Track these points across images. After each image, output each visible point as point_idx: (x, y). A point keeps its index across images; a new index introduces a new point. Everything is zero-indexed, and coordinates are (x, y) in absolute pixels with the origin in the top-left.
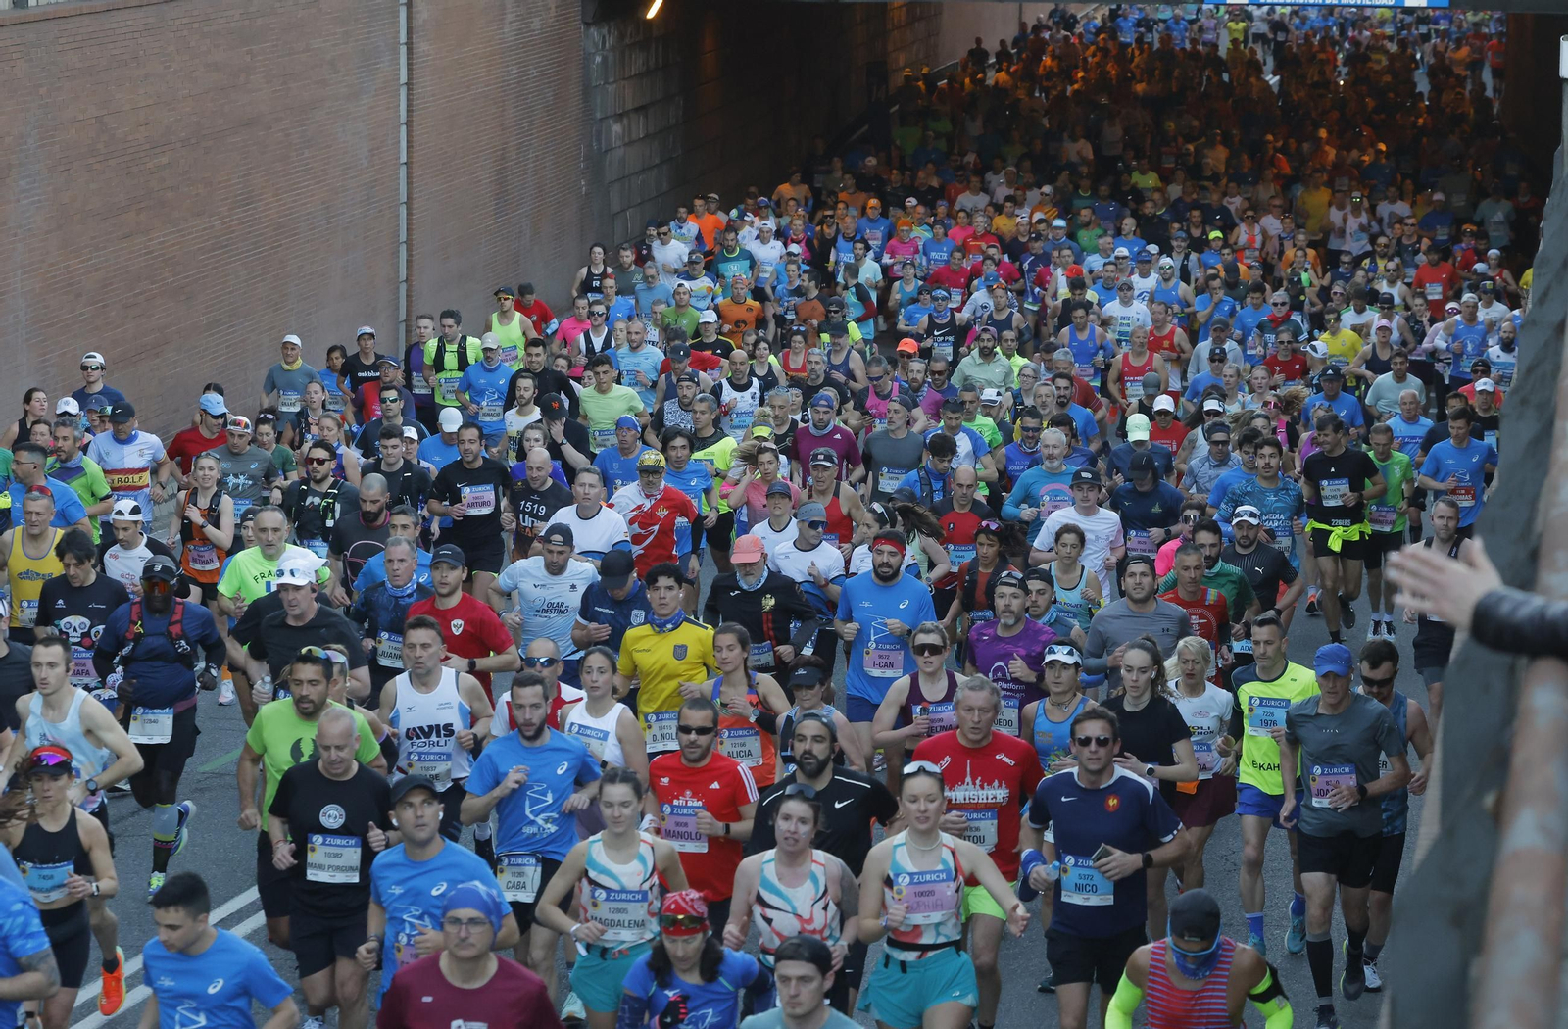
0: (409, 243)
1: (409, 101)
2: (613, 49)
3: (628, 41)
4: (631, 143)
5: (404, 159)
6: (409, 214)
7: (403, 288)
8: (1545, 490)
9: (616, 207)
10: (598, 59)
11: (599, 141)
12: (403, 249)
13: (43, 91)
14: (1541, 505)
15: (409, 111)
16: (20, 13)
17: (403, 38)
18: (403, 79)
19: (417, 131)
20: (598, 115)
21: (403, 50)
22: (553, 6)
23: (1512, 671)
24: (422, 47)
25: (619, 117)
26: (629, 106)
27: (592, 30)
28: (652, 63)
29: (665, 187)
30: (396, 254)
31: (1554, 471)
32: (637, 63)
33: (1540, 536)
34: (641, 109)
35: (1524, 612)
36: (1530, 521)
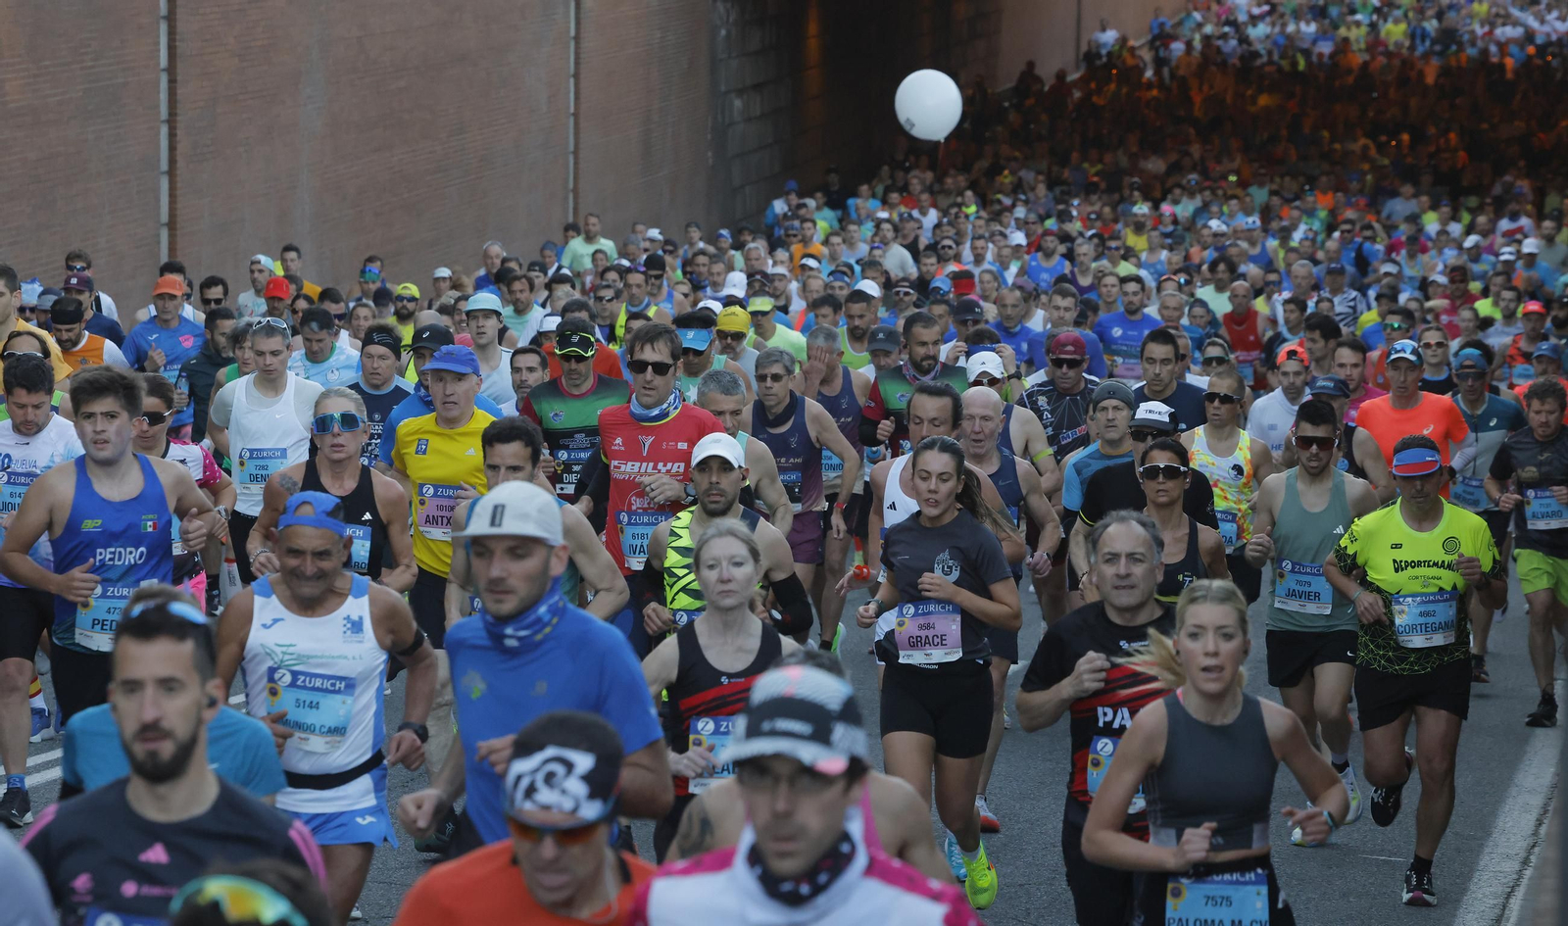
0: (576, 191)
1: (577, 54)
2: (735, 23)
4: (749, 120)
5: (572, 110)
6: (576, 163)
9: (737, 180)
10: (723, 32)
11: (723, 113)
12: (571, 195)
15: (577, 63)
18: (573, 33)
19: (583, 84)
20: (723, 88)
25: (740, 92)
26: (749, 82)
28: (767, 41)
30: (566, 198)
32: (755, 39)
34: (757, 87)
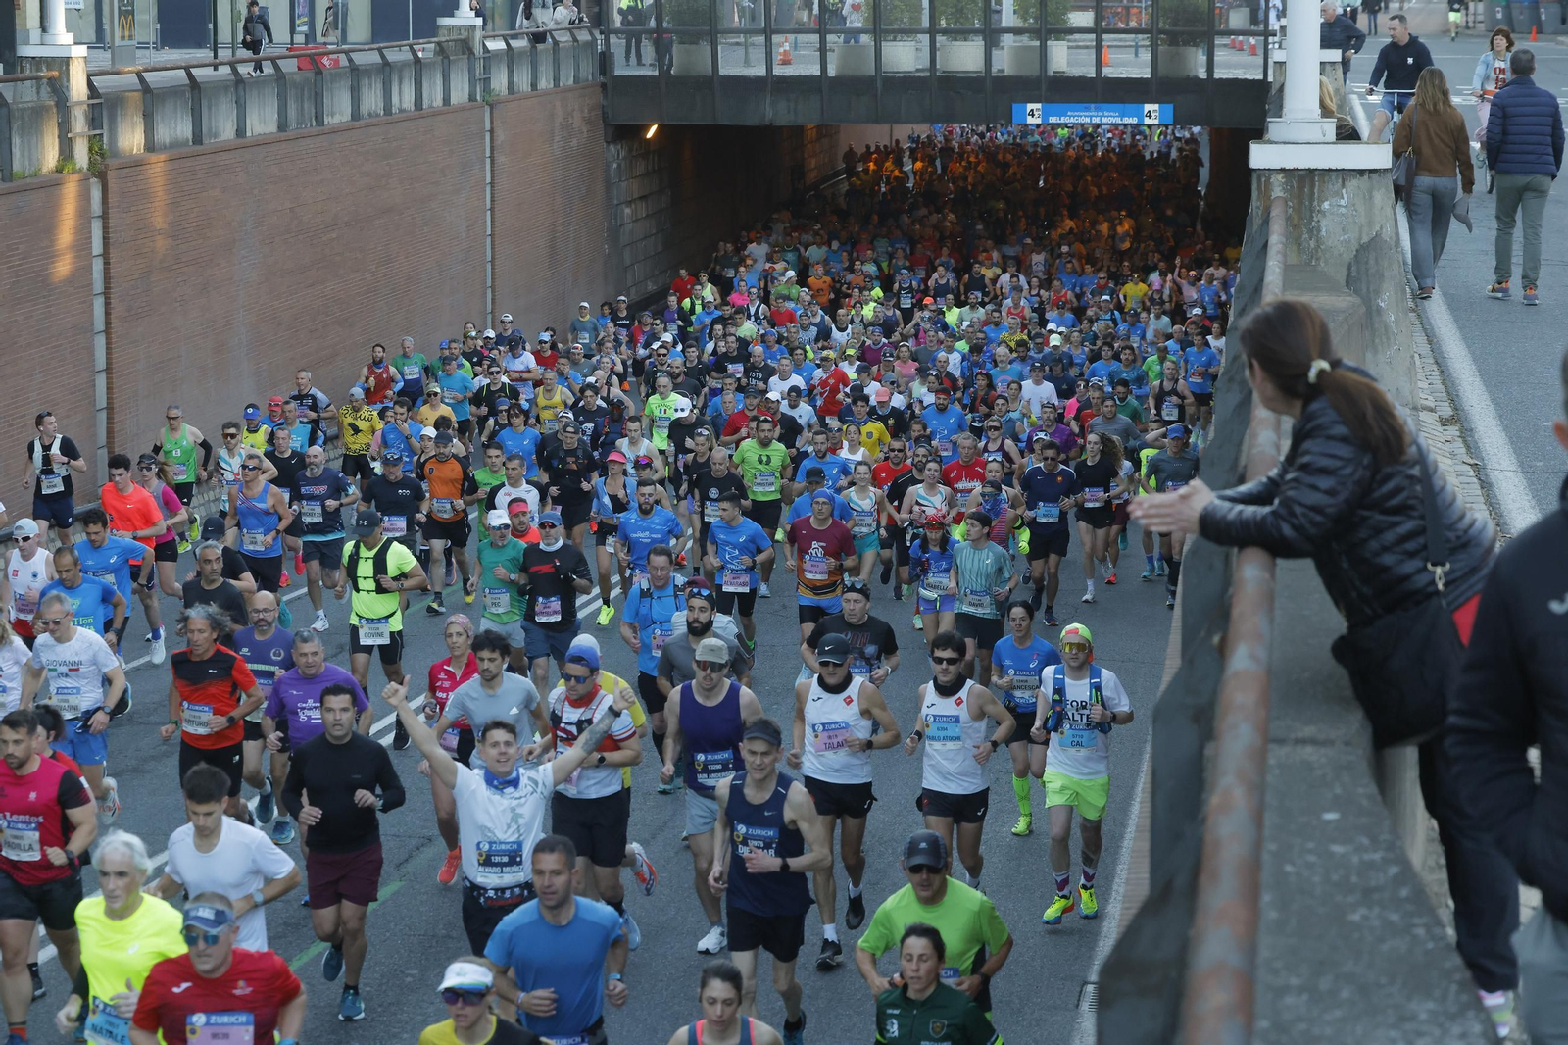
0: (493, 288)
1: (492, 194)
2: (624, 158)
3: (634, 153)
4: (637, 220)
5: (489, 233)
6: (493, 268)
7: (489, 317)
8: (1247, 437)
9: (628, 261)
10: (615, 165)
11: (616, 218)
12: (489, 291)
13: (256, 192)
14: (1245, 447)
15: (492, 201)
16: (240, 141)
17: (488, 154)
18: (488, 180)
19: (498, 214)
20: (616, 202)
21: (488, 161)
22: (585, 130)
23: (1227, 558)
24: (501, 159)
25: (629, 203)
26: (636, 196)
27: (612, 148)
28: (650, 168)
29: (660, 249)
30: (485, 294)
31: (1254, 424)
32: (640, 167)
33: (1245, 467)
34: (642, 198)
35: (1232, 515)
36: (1236, 459)
